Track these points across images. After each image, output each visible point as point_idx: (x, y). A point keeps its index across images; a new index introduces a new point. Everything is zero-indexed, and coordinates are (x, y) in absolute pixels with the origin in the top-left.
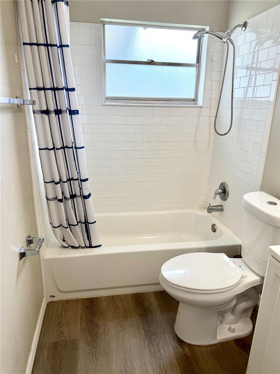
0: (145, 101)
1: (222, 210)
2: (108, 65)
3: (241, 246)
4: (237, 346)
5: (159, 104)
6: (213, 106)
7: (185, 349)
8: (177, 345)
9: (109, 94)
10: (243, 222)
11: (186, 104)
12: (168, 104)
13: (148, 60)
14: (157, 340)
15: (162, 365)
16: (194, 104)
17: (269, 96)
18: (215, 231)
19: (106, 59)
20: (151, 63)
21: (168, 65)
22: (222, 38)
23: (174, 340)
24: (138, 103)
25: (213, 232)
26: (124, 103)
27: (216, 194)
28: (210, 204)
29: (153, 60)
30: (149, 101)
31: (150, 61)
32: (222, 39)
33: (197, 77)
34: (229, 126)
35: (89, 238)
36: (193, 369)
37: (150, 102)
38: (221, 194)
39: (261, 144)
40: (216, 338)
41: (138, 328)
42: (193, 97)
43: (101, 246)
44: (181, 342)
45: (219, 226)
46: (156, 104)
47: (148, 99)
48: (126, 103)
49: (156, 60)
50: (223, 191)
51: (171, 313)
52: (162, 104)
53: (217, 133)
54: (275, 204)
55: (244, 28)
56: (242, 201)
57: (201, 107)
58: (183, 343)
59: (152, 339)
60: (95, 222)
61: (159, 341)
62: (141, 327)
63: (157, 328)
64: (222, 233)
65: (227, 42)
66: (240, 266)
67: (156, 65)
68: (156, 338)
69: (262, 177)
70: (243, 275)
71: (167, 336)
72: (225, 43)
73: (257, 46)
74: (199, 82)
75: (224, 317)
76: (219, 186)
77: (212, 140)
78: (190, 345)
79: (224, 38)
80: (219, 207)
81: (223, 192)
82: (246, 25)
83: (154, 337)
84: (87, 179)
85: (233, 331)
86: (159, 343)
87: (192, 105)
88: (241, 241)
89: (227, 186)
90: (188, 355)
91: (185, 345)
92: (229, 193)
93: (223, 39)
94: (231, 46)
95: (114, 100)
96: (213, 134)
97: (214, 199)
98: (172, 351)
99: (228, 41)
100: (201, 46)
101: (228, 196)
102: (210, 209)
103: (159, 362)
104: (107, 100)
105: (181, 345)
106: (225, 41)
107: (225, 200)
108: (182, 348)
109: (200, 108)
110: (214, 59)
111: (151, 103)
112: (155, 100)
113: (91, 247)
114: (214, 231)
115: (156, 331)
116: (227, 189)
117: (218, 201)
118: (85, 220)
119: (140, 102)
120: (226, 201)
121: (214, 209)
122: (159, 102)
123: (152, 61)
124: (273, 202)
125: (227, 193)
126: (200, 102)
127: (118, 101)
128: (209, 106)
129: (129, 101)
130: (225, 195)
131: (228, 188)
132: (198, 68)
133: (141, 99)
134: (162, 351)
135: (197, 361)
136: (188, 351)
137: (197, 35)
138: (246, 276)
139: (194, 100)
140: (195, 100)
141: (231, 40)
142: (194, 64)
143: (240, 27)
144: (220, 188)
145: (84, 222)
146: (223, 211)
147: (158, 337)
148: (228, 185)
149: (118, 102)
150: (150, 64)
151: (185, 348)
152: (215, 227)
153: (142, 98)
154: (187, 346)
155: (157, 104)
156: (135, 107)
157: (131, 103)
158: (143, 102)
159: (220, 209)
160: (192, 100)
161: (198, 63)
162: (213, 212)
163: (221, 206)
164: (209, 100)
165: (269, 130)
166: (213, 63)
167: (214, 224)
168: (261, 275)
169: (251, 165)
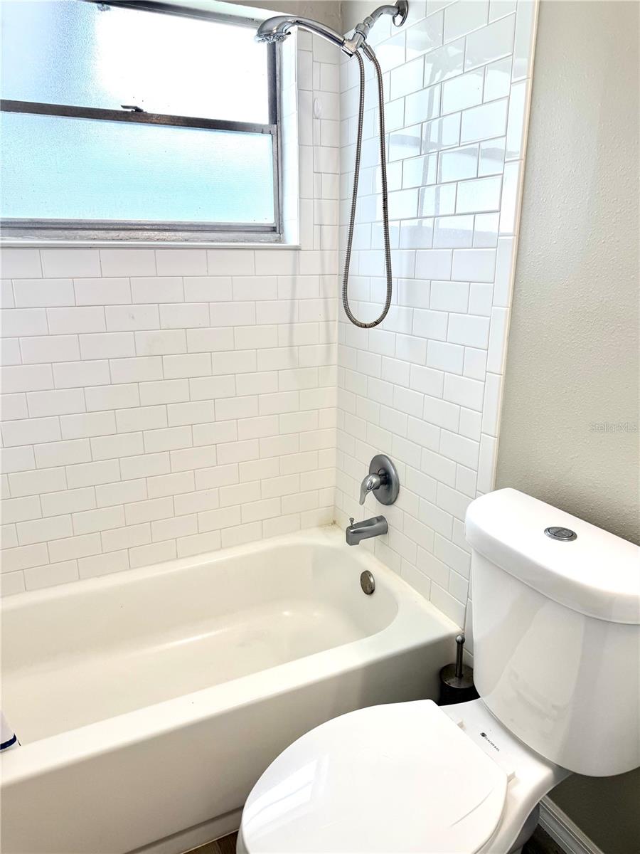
0: (129, 232)
1: (384, 531)
5: (173, 241)
6: (328, 243)
11: (253, 241)
12: (202, 241)
13: (124, 107)
16: (276, 241)
17: (497, 208)
18: (372, 592)
20: (135, 115)
21: (188, 126)
22: (342, 40)
24: (107, 240)
25: (367, 593)
26: (58, 237)
27: (365, 490)
28: (352, 520)
29: (140, 107)
30: (140, 233)
31: (130, 110)
32: (342, 44)
33: (276, 163)
34: (384, 300)
37: (146, 234)
38: (377, 488)
39: (486, 348)
42: (270, 220)
45: (381, 576)
46: (164, 240)
47: (136, 227)
48: (67, 238)
49: (148, 108)
50: (382, 479)
52: (182, 241)
53: (352, 321)
54: (571, 536)
55: (399, 19)
57: (297, 249)
65: (357, 53)
67: (151, 123)
69: (497, 443)
72: (351, 55)
73: (438, 72)
74: (282, 177)
76: (369, 465)
77: (335, 337)
79: (349, 40)
80: (377, 525)
81: (382, 483)
82: (404, 10)
87: (271, 242)
89: (393, 465)
92: (399, 484)
93: (347, 44)
94: (369, 66)
95: (23, 231)
96: (337, 323)
97: (362, 502)
99: (361, 50)
100: (277, 73)
101: (398, 491)
102: (356, 534)
106: (353, 49)
107: (389, 503)
109: (294, 252)
110: (318, 111)
111: (148, 239)
112: (158, 230)
114: (370, 591)
116: (393, 473)
117: (371, 508)
119: (114, 234)
120: (392, 506)
121: (363, 531)
122: (173, 233)
123: (138, 110)
124: (562, 529)
125: (393, 483)
126: (292, 235)
127: (38, 232)
128: (318, 246)
129: (75, 232)
130: (389, 489)
131: (395, 470)
132: (275, 138)
133: (115, 227)
139: (274, 230)
140: (276, 230)
141: (369, 47)
142: (265, 126)
143: (388, 12)
144: (371, 473)
146: (386, 532)
148: (393, 461)
149: (39, 237)
150: (130, 121)
152: (372, 580)
153: (116, 224)
155: (167, 241)
156: (97, 252)
157: (82, 238)
158: (123, 234)
159: (377, 528)
160: (269, 229)
161: (275, 122)
162: (361, 542)
163: (380, 519)
164: (317, 228)
165: (509, 306)
166: (317, 122)
167: (367, 571)
168: (553, 761)
169: (459, 406)
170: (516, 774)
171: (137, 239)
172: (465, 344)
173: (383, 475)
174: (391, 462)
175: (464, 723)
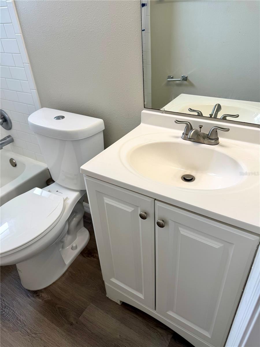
1: (12, 141)
3: (48, 169)
4: (84, 257)
7: (43, 297)
8: (33, 299)
10: (38, 145)
14: (10, 311)
15: (29, 331)
18: (16, 165)
23: (28, 296)
25: (14, 167)
36: (60, 308)
38: (2, 124)
39: (19, 53)
40: (65, 264)
44: (36, 293)
45: (17, 158)
50: (3, 120)
51: (11, 273)
54: (63, 117)
56: (28, 124)
58: (39, 292)
59: (5, 315)
61: (13, 311)
63: (5, 299)
64: (24, 164)
66: (57, 191)
68: (8, 310)
69: (37, 92)
70: (64, 199)
71: (19, 300)
75: (63, 242)
80: (8, 139)
81: (3, 122)
83: (6, 310)
85: (76, 247)
86: (15, 312)
88: (46, 164)
90: (48, 299)
91: (42, 292)
98: (31, 308)
101: (11, 123)
103: (24, 331)
105: (38, 296)
107: (10, 129)
108: (39, 298)
114: (14, 165)
115: (4, 304)
116: (6, 116)
120: (12, 130)
121: (3, 143)
124: (60, 116)
125: (8, 121)
130: (7, 123)
131: (7, 114)
134: (22, 318)
135: (59, 298)
136: (46, 296)
138: (67, 198)
147: (10, 308)
148: (5, 111)
151: (43, 295)
152: (14, 161)
154: (43, 292)
163: (9, 137)
165: (21, 33)
167: (11, 159)
168: (78, 189)
169: (19, 81)
170: (68, 197)
172: (12, 53)
173: (3, 118)
174: (4, 112)
175: (50, 190)
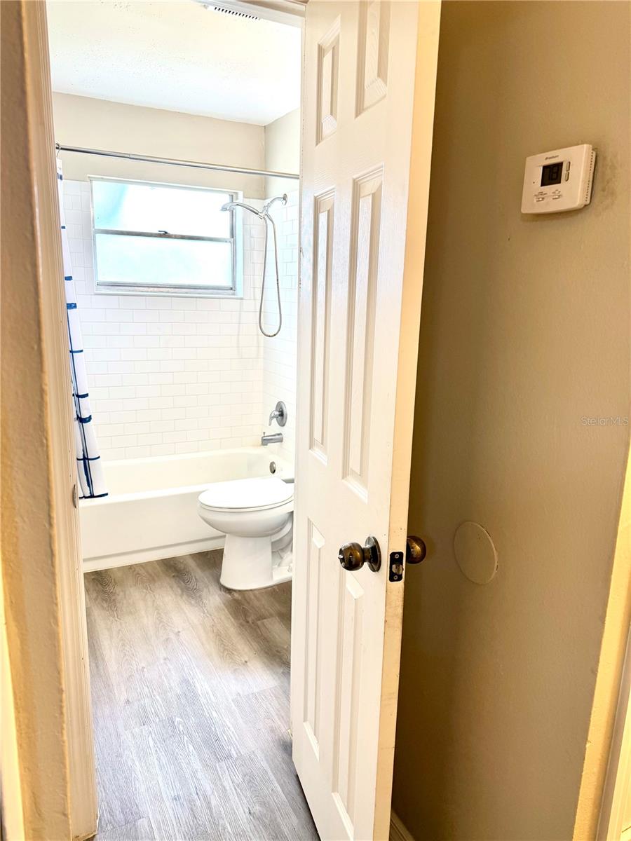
1: (281, 440)
2: (99, 237)
6: (257, 297)
7: (234, 595)
8: (224, 593)
9: (101, 279)
11: (220, 294)
12: (194, 294)
13: (160, 231)
14: (198, 593)
16: (233, 295)
18: (275, 471)
19: (96, 227)
20: (165, 235)
21: (189, 239)
23: (221, 590)
24: (148, 292)
25: (272, 473)
26: (126, 290)
27: (272, 418)
28: (264, 433)
29: (167, 231)
31: (162, 233)
32: (258, 214)
34: (279, 324)
35: (89, 483)
36: (244, 608)
38: (277, 418)
40: (272, 578)
41: (171, 587)
42: (230, 284)
43: (107, 494)
44: (229, 591)
48: (130, 291)
49: (170, 232)
52: (185, 293)
53: (263, 334)
55: (284, 202)
57: (242, 299)
59: (192, 594)
60: (99, 457)
61: (201, 594)
62: (175, 586)
63: (198, 584)
65: (264, 218)
67: (172, 238)
71: (211, 589)
72: (262, 219)
74: (236, 264)
75: (282, 558)
76: (275, 407)
78: (240, 591)
80: (277, 437)
81: (279, 415)
82: (286, 199)
83: (195, 591)
84: (87, 395)
87: (229, 295)
89: (285, 406)
90: (238, 598)
92: (287, 415)
93: (260, 214)
94: (269, 222)
95: (110, 287)
97: (270, 425)
98: (219, 600)
99: (266, 217)
101: (286, 418)
102: (265, 441)
104: (99, 287)
106: (262, 216)
107: (283, 425)
108: (230, 594)
109: (240, 300)
110: (252, 234)
111: (168, 292)
112: (173, 288)
113: (92, 496)
114: (273, 471)
115: (196, 586)
116: (285, 409)
117: (275, 428)
118: (84, 455)
119: (152, 289)
120: (284, 427)
121: (271, 439)
122: (179, 290)
123: (166, 233)
125: (285, 416)
126: (240, 292)
127: (117, 288)
128: (252, 298)
130: (283, 419)
132: (233, 245)
133: (153, 286)
135: (249, 602)
137: (226, 207)
139: (231, 289)
140: (233, 289)
141: (270, 215)
142: (228, 239)
143: (279, 200)
144: (276, 410)
145: (82, 457)
146: (282, 442)
148: (286, 404)
152: (275, 466)
154: (236, 592)
155: (176, 293)
156: (144, 297)
157: (137, 292)
158: (156, 289)
159: (279, 439)
160: (229, 289)
161: (233, 237)
162: (269, 444)
163: (279, 434)
164: (252, 289)
166: (252, 239)
167: (273, 462)
171: (162, 292)
173: (281, 411)
